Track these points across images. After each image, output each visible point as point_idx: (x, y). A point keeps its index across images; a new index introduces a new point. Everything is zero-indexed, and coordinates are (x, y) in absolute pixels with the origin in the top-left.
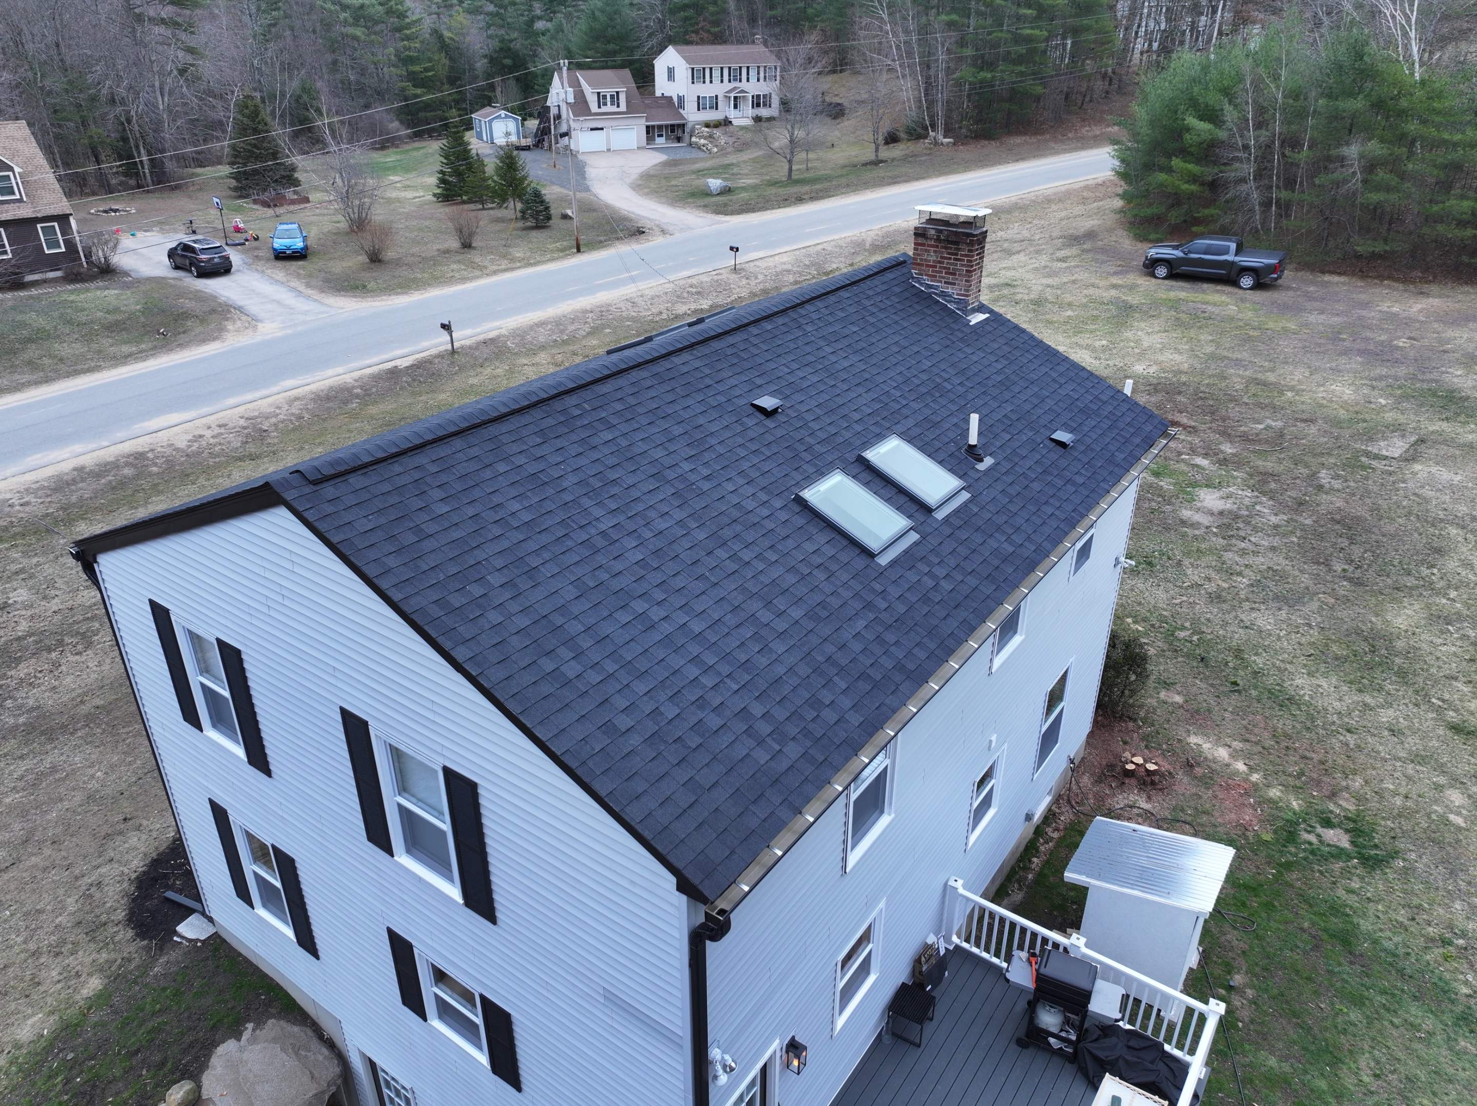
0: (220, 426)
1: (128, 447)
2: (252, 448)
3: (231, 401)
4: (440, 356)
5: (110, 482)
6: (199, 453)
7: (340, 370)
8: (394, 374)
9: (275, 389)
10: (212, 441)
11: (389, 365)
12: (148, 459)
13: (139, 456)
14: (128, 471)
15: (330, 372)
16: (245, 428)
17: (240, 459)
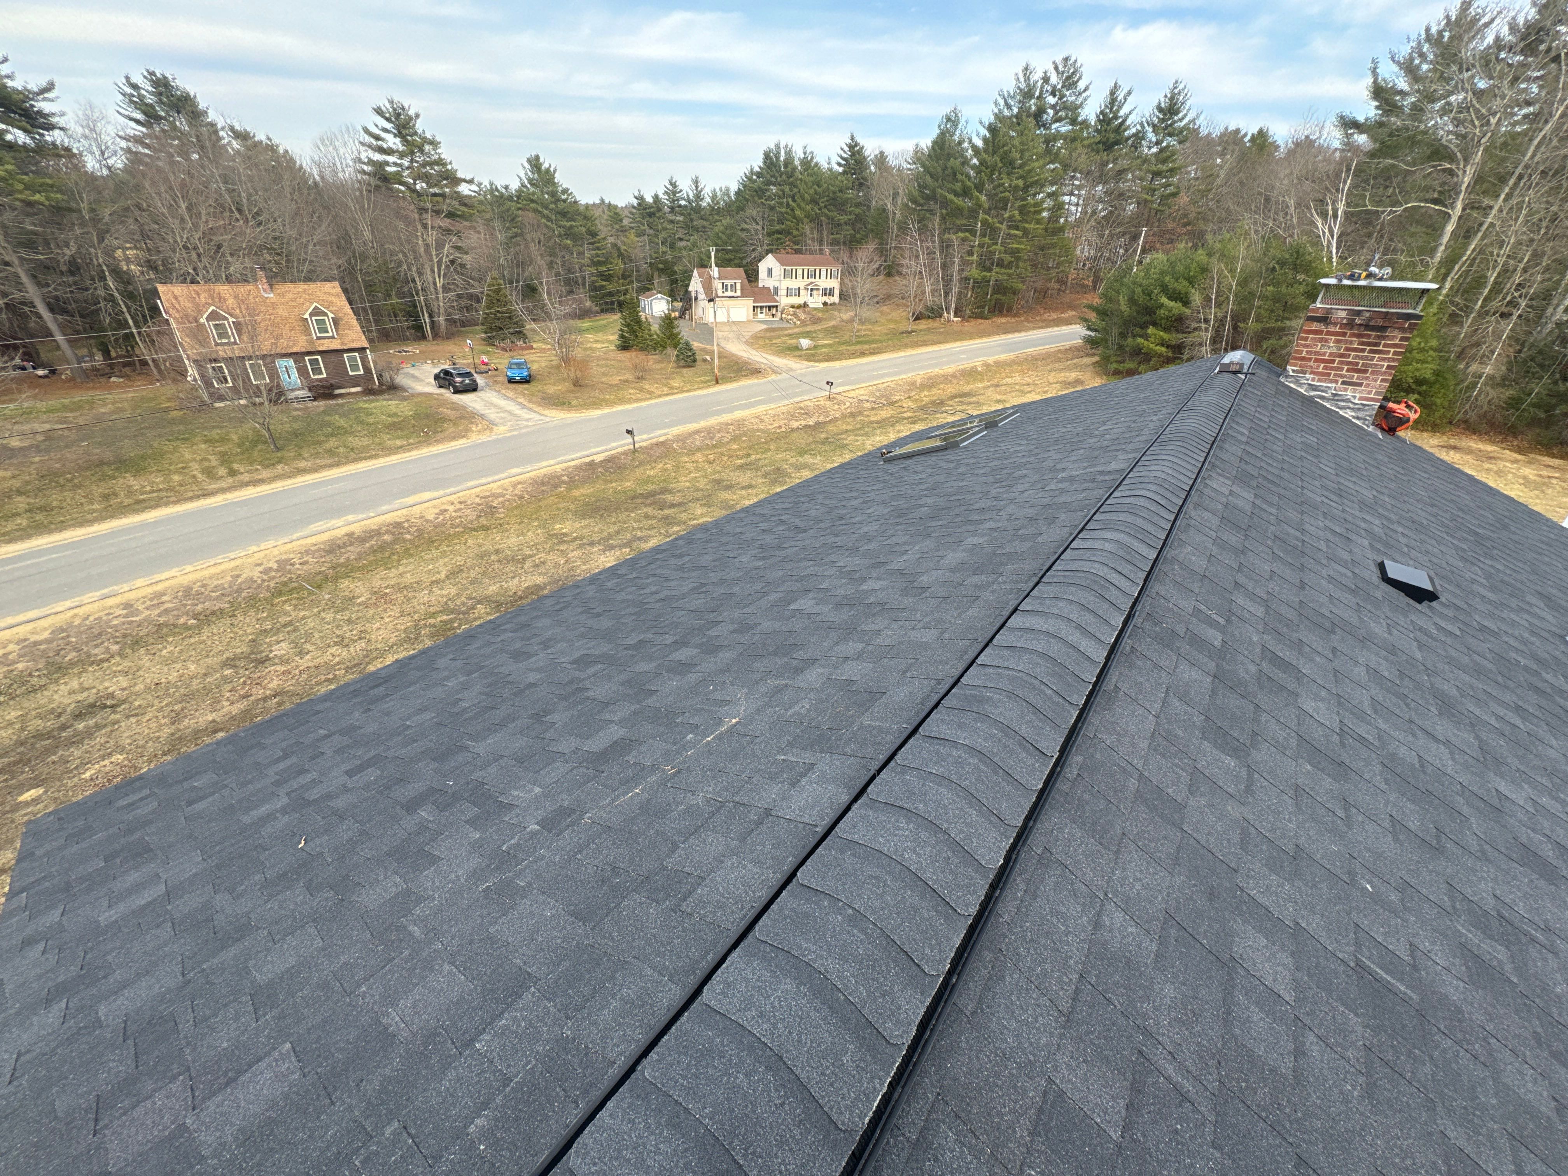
0: (461, 503)
1: (389, 518)
2: (484, 521)
3: (471, 484)
4: (625, 453)
5: (372, 546)
6: (443, 525)
7: (552, 462)
8: (591, 465)
9: (503, 475)
10: (454, 514)
11: (587, 460)
12: (403, 528)
13: (398, 525)
14: (387, 538)
15: (545, 463)
16: (480, 505)
17: (475, 530)
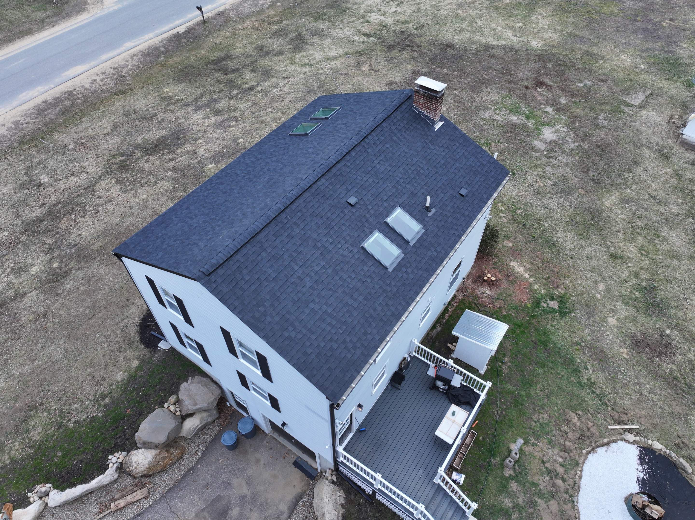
0: (102, 74)
1: (63, 88)
2: (120, 87)
3: (104, 57)
4: (198, 24)
5: (61, 109)
6: (96, 91)
7: (151, 35)
8: (177, 36)
9: (123, 49)
10: (101, 83)
11: (174, 32)
12: (74, 95)
13: (70, 93)
14: (67, 103)
15: (147, 37)
16: (114, 75)
17: (116, 94)
